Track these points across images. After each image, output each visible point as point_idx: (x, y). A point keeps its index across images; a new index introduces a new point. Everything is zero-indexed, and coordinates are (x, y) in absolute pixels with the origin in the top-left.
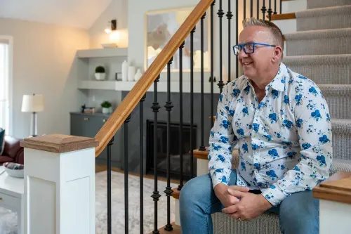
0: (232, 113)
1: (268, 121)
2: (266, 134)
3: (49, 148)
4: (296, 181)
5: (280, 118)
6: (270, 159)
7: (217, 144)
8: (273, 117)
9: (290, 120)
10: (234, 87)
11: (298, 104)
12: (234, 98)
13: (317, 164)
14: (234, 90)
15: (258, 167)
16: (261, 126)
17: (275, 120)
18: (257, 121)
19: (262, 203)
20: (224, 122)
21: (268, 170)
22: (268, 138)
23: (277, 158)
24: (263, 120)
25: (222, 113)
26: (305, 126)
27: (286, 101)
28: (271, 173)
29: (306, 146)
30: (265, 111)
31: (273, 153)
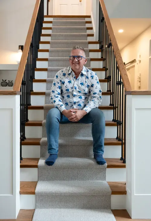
0: (63, 83)
1: (80, 85)
2: (79, 90)
5: (85, 84)
6: (79, 100)
7: (56, 96)
8: (82, 84)
9: (89, 84)
10: (63, 73)
11: (92, 79)
12: (64, 77)
13: (99, 99)
14: (63, 74)
15: (75, 103)
16: (77, 88)
17: (83, 85)
18: (76, 85)
20: (59, 86)
21: (78, 104)
22: (79, 92)
23: (82, 99)
24: (78, 85)
25: (58, 83)
26: (95, 86)
27: (87, 78)
28: (79, 105)
29: (94, 94)
30: (78, 82)
31: (80, 97)
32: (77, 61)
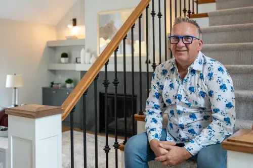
0: (162, 87)
1: (188, 92)
2: (187, 102)
3: (27, 115)
4: (209, 137)
5: (197, 91)
6: (190, 121)
7: (151, 110)
8: (191, 89)
9: (204, 91)
10: (163, 68)
11: (210, 79)
12: (163, 76)
13: (224, 124)
14: (163, 71)
15: (182, 127)
16: (183, 96)
17: (193, 91)
18: (181, 93)
19: (185, 153)
20: (156, 94)
21: (189, 129)
22: (189, 105)
23: (195, 119)
24: (185, 92)
25: (155, 88)
26: (215, 96)
27: (202, 77)
28: (191, 131)
29: (216, 111)
30: (186, 86)
31: (192, 116)
32: (184, 45)
